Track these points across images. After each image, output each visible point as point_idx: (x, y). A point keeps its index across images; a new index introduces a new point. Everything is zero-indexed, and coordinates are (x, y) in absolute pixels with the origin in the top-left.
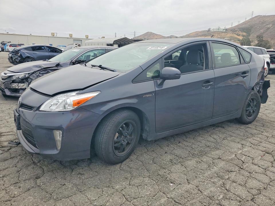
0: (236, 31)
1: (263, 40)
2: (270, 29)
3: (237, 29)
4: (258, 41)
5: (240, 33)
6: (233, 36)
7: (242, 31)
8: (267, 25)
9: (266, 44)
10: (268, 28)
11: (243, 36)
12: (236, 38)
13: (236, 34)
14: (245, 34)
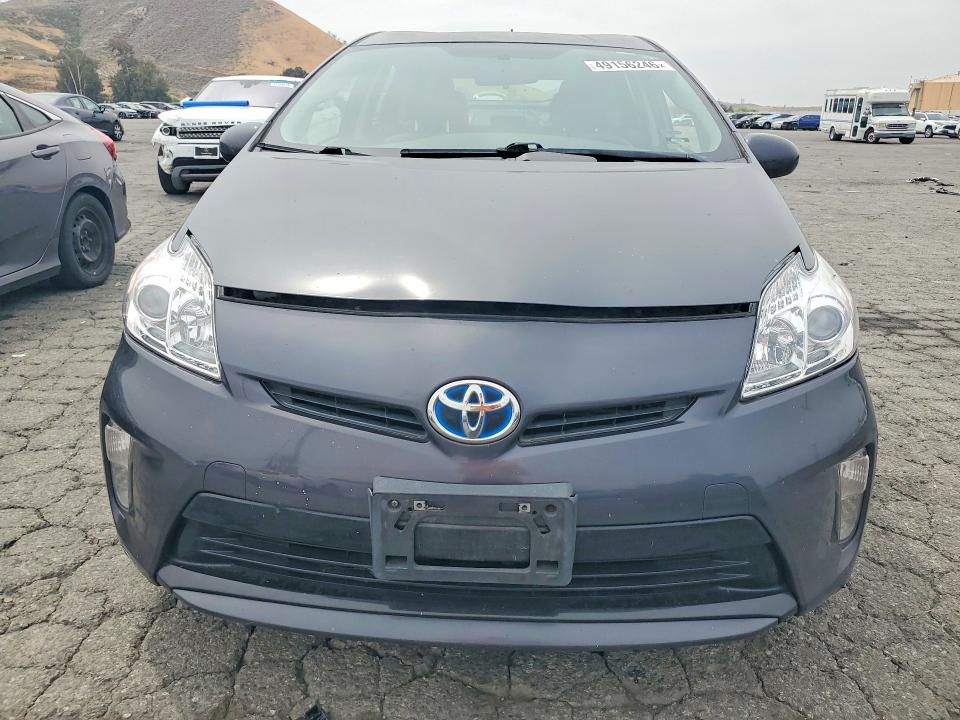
0: (22, 20)
1: (136, 62)
2: (144, 23)
3: (24, 13)
4: (120, 62)
5: (40, 28)
6: (14, 38)
7: (45, 22)
8: (129, 6)
9: (150, 74)
10: (137, 21)
11: (56, 41)
12: (33, 49)
13: (27, 33)
14: (58, 33)
